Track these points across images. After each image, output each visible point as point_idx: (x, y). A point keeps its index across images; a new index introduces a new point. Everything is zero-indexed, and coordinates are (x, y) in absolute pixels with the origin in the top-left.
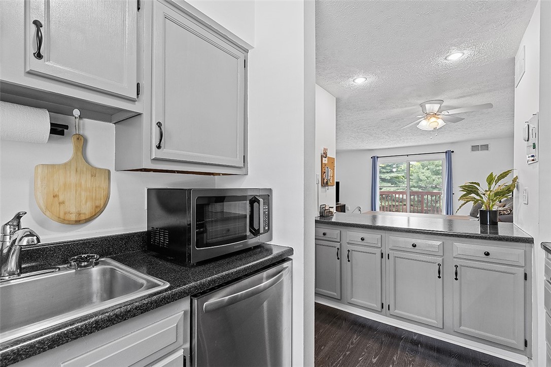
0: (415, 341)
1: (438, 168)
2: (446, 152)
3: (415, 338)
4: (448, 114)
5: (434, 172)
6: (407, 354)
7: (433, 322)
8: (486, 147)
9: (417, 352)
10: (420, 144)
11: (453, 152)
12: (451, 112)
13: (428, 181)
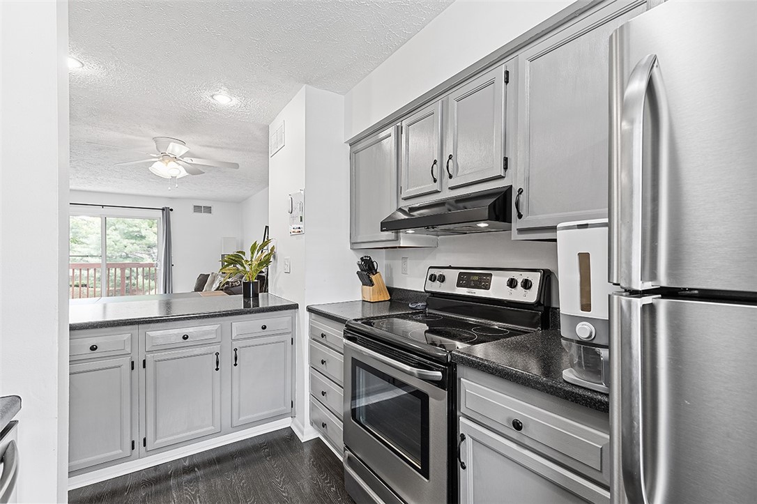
0: (188, 467)
1: (131, 229)
2: (163, 209)
3: (187, 464)
4: (191, 162)
5: (125, 234)
6: (186, 490)
7: (210, 429)
8: (208, 210)
9: (197, 479)
10: (126, 191)
11: (172, 210)
12: (195, 161)
13: (116, 247)
